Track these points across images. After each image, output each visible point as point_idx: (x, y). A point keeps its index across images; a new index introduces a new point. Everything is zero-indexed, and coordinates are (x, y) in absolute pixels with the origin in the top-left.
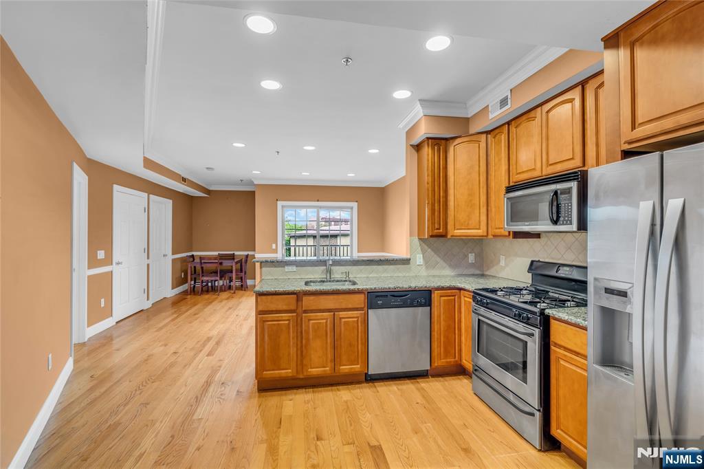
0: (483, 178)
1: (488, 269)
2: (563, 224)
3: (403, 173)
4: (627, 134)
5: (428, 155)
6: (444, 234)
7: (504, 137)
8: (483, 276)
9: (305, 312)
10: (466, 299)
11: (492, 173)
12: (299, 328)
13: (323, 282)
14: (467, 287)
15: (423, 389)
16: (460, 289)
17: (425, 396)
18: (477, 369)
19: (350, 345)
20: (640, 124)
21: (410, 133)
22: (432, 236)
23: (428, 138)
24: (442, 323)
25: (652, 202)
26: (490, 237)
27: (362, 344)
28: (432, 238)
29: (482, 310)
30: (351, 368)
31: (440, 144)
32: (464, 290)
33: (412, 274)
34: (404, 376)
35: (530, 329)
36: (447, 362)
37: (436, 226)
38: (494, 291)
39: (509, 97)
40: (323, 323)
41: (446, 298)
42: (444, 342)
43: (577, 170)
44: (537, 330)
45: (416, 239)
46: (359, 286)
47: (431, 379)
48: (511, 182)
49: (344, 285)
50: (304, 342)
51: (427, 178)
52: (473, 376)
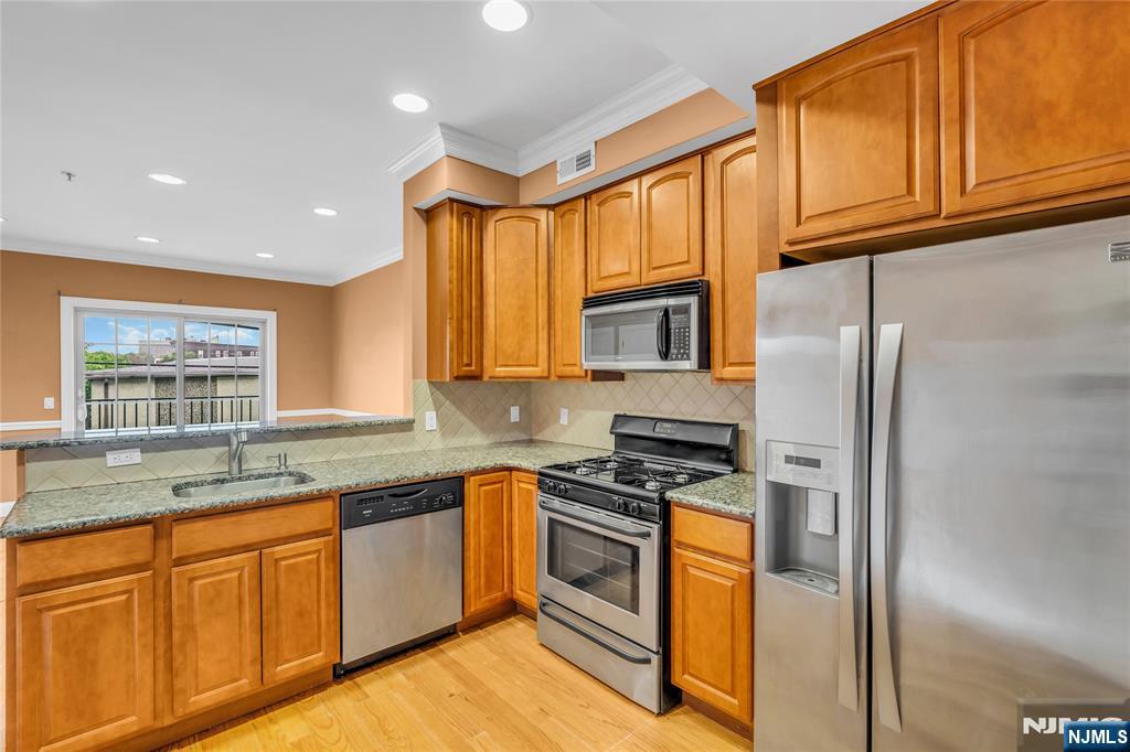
0: (542, 281)
1: (540, 431)
2: (677, 359)
3: (397, 254)
4: (788, 229)
5: (451, 230)
6: (478, 374)
7: (578, 218)
8: (530, 442)
9: (180, 562)
10: (522, 485)
11: (558, 274)
12: (160, 604)
13: (223, 481)
14: (525, 465)
15: (455, 662)
16: (510, 469)
17: (464, 678)
18: (546, 601)
19: (301, 614)
20: (808, 218)
21: (412, 186)
22: (457, 378)
23: (452, 200)
24: (483, 532)
25: (857, 328)
26: (553, 378)
27: (328, 606)
28: (457, 382)
29: (557, 503)
30: (304, 663)
31: (471, 213)
32: (518, 469)
33: (417, 448)
34: (412, 645)
35: (644, 527)
36: (491, 600)
37: (466, 360)
38: (571, 468)
39: (593, 153)
40: (231, 579)
41: (488, 487)
42: (485, 566)
43: (697, 279)
44: (656, 527)
45: (424, 384)
46: (322, 483)
47: (463, 637)
48: (589, 291)
49: (275, 485)
50: (176, 635)
51: (447, 274)
52: (540, 615)
